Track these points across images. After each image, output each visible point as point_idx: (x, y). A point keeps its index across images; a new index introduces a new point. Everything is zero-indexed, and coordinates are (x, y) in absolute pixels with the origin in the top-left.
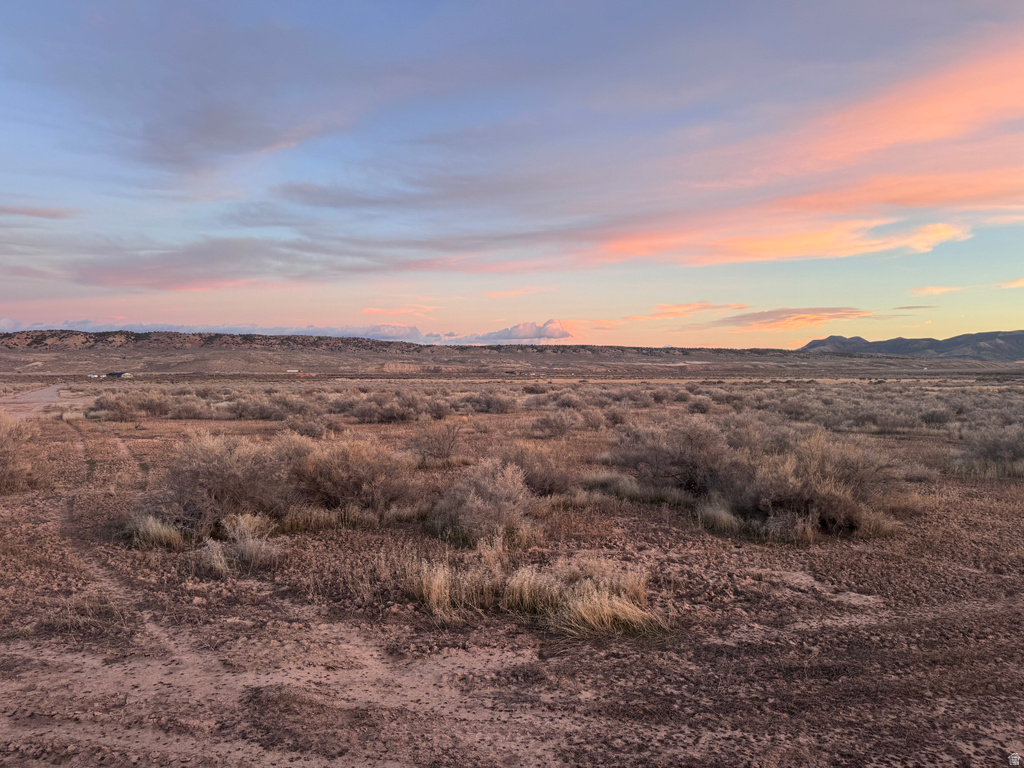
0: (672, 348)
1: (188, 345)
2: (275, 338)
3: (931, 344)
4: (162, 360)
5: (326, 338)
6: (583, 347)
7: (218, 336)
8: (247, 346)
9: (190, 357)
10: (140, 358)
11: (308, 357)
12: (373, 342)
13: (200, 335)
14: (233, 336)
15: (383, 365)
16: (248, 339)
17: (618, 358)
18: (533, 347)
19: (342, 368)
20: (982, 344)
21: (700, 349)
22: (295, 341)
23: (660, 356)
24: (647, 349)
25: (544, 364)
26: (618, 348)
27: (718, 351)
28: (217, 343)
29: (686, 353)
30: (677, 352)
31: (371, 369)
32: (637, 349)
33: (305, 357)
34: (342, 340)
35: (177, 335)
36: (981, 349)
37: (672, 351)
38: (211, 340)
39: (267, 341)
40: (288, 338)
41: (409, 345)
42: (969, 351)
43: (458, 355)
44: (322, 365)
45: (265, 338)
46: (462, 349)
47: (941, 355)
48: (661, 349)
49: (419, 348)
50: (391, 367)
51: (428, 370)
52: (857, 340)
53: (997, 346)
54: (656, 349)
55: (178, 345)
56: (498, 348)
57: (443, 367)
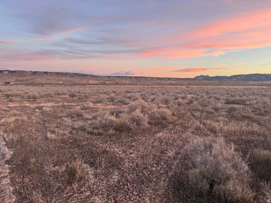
0: (165, 78)
1: (28, 74)
2: (54, 73)
3: (226, 77)
4: (20, 79)
5: (69, 73)
6: (142, 77)
7: (36, 72)
8: (46, 75)
9: (29, 78)
10: (13, 78)
11: (65, 78)
12: (82, 74)
13: (31, 71)
14: (41, 72)
15: (88, 81)
16: (46, 73)
17: (152, 80)
18: (128, 77)
19: (76, 82)
20: (239, 78)
21: (172, 78)
22: (60, 74)
23: (163, 80)
24: (159, 78)
25: (134, 82)
26: (151, 77)
27: (177, 79)
28: (36, 74)
29: (169, 79)
30: (167, 79)
31: (85, 82)
32: (156, 78)
33: (64, 78)
34: (73, 74)
35: (24, 71)
36: (238, 79)
37: (165, 79)
38: (35, 73)
39: (51, 74)
40: (58, 73)
41: (93, 76)
42: (235, 79)
43: (107, 79)
44: (69, 81)
45: (51, 73)
46: (109, 77)
47: (229, 80)
48: (162, 78)
49: (96, 77)
50: (91, 82)
51: (102, 83)
52: (207, 76)
53: (242, 78)
54: (161, 78)
55: (25, 74)
56: (119, 77)
57: (106, 82)
